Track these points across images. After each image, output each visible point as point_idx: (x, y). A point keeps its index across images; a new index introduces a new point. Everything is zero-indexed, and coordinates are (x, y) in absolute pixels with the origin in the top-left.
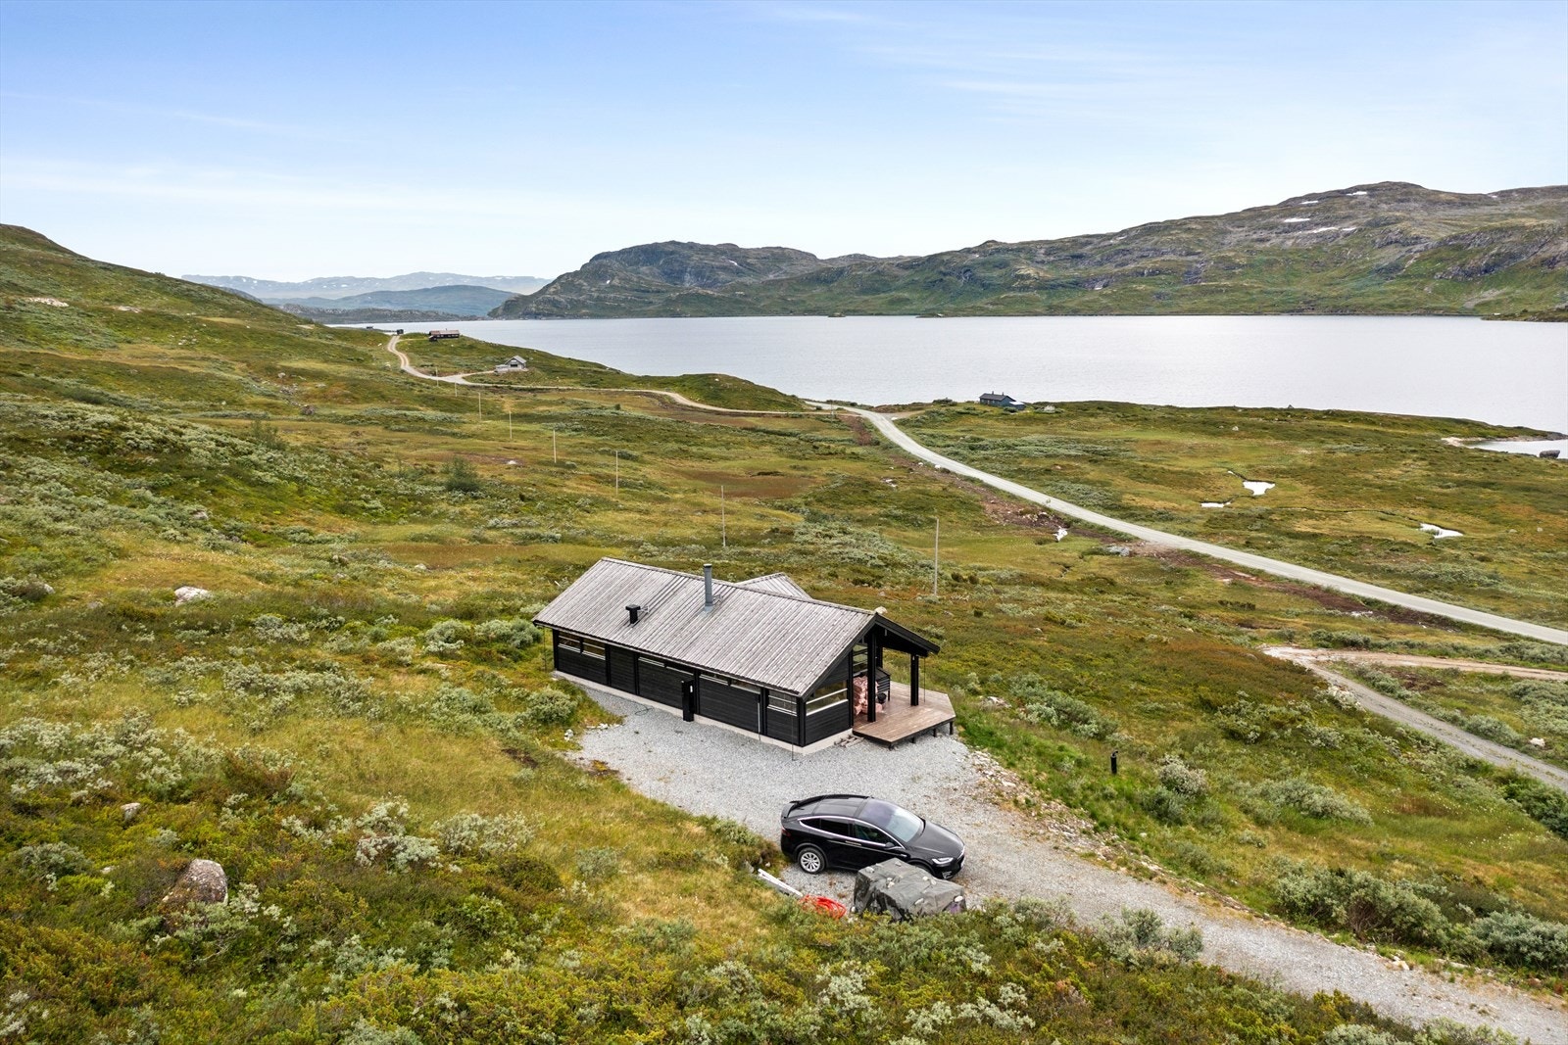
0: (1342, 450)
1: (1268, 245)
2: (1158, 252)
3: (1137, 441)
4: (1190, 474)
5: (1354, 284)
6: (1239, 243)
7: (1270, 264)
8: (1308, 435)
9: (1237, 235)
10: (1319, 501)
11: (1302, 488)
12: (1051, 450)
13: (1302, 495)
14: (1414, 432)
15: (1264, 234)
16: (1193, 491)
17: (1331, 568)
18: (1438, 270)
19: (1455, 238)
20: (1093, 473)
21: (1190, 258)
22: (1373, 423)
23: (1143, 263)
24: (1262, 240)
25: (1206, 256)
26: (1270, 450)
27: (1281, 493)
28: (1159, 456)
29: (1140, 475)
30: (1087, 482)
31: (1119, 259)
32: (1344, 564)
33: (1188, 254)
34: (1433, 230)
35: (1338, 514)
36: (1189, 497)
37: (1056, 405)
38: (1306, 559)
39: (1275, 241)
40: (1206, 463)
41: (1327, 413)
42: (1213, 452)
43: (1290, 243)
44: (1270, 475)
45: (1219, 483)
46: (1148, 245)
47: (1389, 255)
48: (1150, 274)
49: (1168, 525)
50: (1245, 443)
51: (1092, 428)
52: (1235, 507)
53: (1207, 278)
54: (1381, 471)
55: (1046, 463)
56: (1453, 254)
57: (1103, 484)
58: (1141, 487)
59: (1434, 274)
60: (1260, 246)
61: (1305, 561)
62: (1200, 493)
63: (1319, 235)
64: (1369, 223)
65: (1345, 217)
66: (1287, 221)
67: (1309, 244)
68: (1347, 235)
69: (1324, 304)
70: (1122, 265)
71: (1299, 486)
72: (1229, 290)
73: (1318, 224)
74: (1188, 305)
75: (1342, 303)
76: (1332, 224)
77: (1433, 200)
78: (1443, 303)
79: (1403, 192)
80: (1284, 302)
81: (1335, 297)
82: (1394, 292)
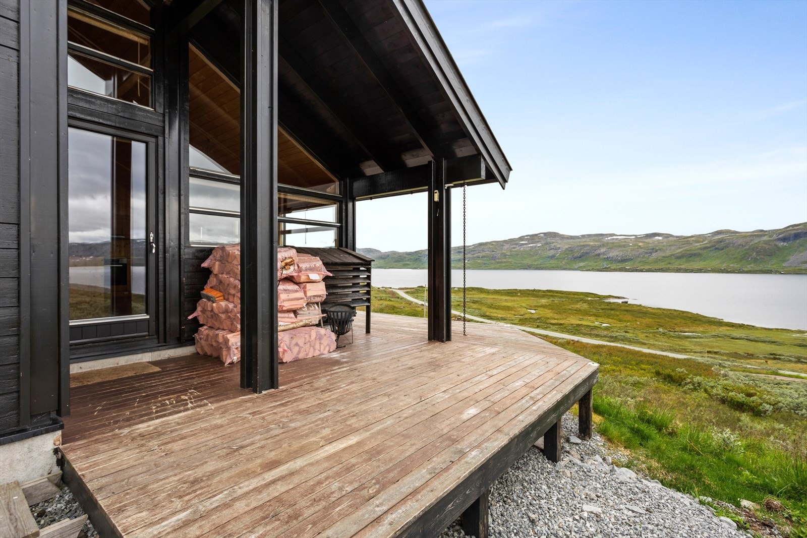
0: (557, 300)
1: (516, 249)
2: (483, 251)
3: (487, 298)
4: (508, 306)
5: (541, 261)
6: (507, 249)
7: (517, 255)
8: (543, 296)
9: (507, 246)
10: (555, 315)
11: (547, 311)
12: (459, 300)
13: (548, 313)
14: (576, 296)
15: (515, 246)
16: (510, 312)
17: (574, 334)
18: (566, 257)
19: (570, 248)
20: (475, 306)
21: (493, 253)
22: (563, 294)
23: (479, 254)
24: (514, 248)
25: (498, 252)
26: (532, 301)
27: (541, 312)
28: (495, 302)
29: (491, 306)
30: (473, 308)
31: (472, 253)
32: (579, 333)
33: (493, 252)
34: (564, 246)
35: (563, 319)
36: (510, 314)
37: (458, 288)
38: (563, 331)
39: (518, 248)
40: (512, 304)
41: (547, 291)
42: (514, 301)
43: (522, 249)
44: (536, 307)
45: (519, 310)
46: (481, 249)
47: (552, 253)
48: (482, 257)
49: (505, 321)
50: (523, 298)
51: (471, 295)
52: (526, 316)
53: (498, 259)
54: (573, 306)
55: (458, 303)
56: (570, 252)
57: (479, 309)
58: (492, 310)
59: (565, 258)
60: (514, 250)
61: (562, 332)
62: (513, 312)
63: (530, 247)
64: (545, 243)
65: (538, 242)
66: (521, 242)
67: (528, 249)
68: (539, 247)
69: (533, 266)
70: (473, 255)
71: (546, 310)
72: (505, 262)
73: (530, 244)
74: (493, 266)
75: (539, 266)
76: (534, 244)
77: (563, 237)
78: (568, 267)
79: (554, 235)
80: (521, 266)
81: (537, 265)
82: (554, 263)
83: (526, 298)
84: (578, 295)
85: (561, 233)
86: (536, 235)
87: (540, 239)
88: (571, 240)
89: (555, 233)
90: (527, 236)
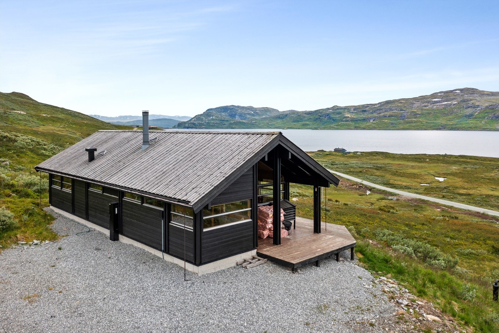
0: (469, 168)
1: (428, 107)
2: (391, 110)
3: (392, 164)
4: (414, 174)
5: (457, 120)
6: (418, 107)
7: (429, 114)
8: (454, 163)
9: (417, 104)
10: (466, 184)
11: (457, 180)
12: (361, 166)
13: (458, 182)
14: (493, 163)
15: (426, 104)
16: (416, 180)
17: (481, 206)
18: (486, 116)
19: (491, 105)
20: (378, 173)
21: (402, 112)
22: (478, 160)
23: (386, 113)
24: (425, 106)
25: (407, 111)
26: (442, 168)
27: (450, 181)
28: (401, 168)
29: (395, 174)
30: (376, 176)
31: (378, 112)
32: (486, 205)
33: (401, 110)
34: (484, 103)
35: (474, 188)
36: (415, 182)
37: (361, 152)
38: (469, 202)
39: (430, 106)
40: (419, 171)
41: (460, 156)
42: (422, 167)
43: (435, 107)
44: (444, 175)
45: (425, 177)
46: (388, 107)
47: (469, 111)
48: (388, 117)
49: (410, 190)
50: (432, 165)
51: (375, 160)
52: (434, 185)
53: (408, 118)
54: (486, 174)
55: (360, 170)
56: (491, 111)
57: (382, 176)
58: (396, 178)
59: (485, 117)
60: (425, 108)
61: (469, 203)
62: (419, 180)
63: (444, 105)
64: (461, 101)
65: (454, 99)
66: (434, 100)
67: (441, 107)
68: (454, 104)
69: (448, 127)
70: (379, 114)
71: (456, 178)
72: (415, 122)
73: (444, 101)
74: (402, 127)
75: (454, 126)
76: (449, 101)
77: (482, 94)
78: (489, 127)
79: (472, 91)
80: (434, 126)
81: (452, 125)
82: (472, 123)
83: (435, 165)
84: (495, 161)
85: (481, 89)
86: (451, 91)
87: (455, 96)
88: (492, 97)
89: (473, 89)
90: (440, 92)
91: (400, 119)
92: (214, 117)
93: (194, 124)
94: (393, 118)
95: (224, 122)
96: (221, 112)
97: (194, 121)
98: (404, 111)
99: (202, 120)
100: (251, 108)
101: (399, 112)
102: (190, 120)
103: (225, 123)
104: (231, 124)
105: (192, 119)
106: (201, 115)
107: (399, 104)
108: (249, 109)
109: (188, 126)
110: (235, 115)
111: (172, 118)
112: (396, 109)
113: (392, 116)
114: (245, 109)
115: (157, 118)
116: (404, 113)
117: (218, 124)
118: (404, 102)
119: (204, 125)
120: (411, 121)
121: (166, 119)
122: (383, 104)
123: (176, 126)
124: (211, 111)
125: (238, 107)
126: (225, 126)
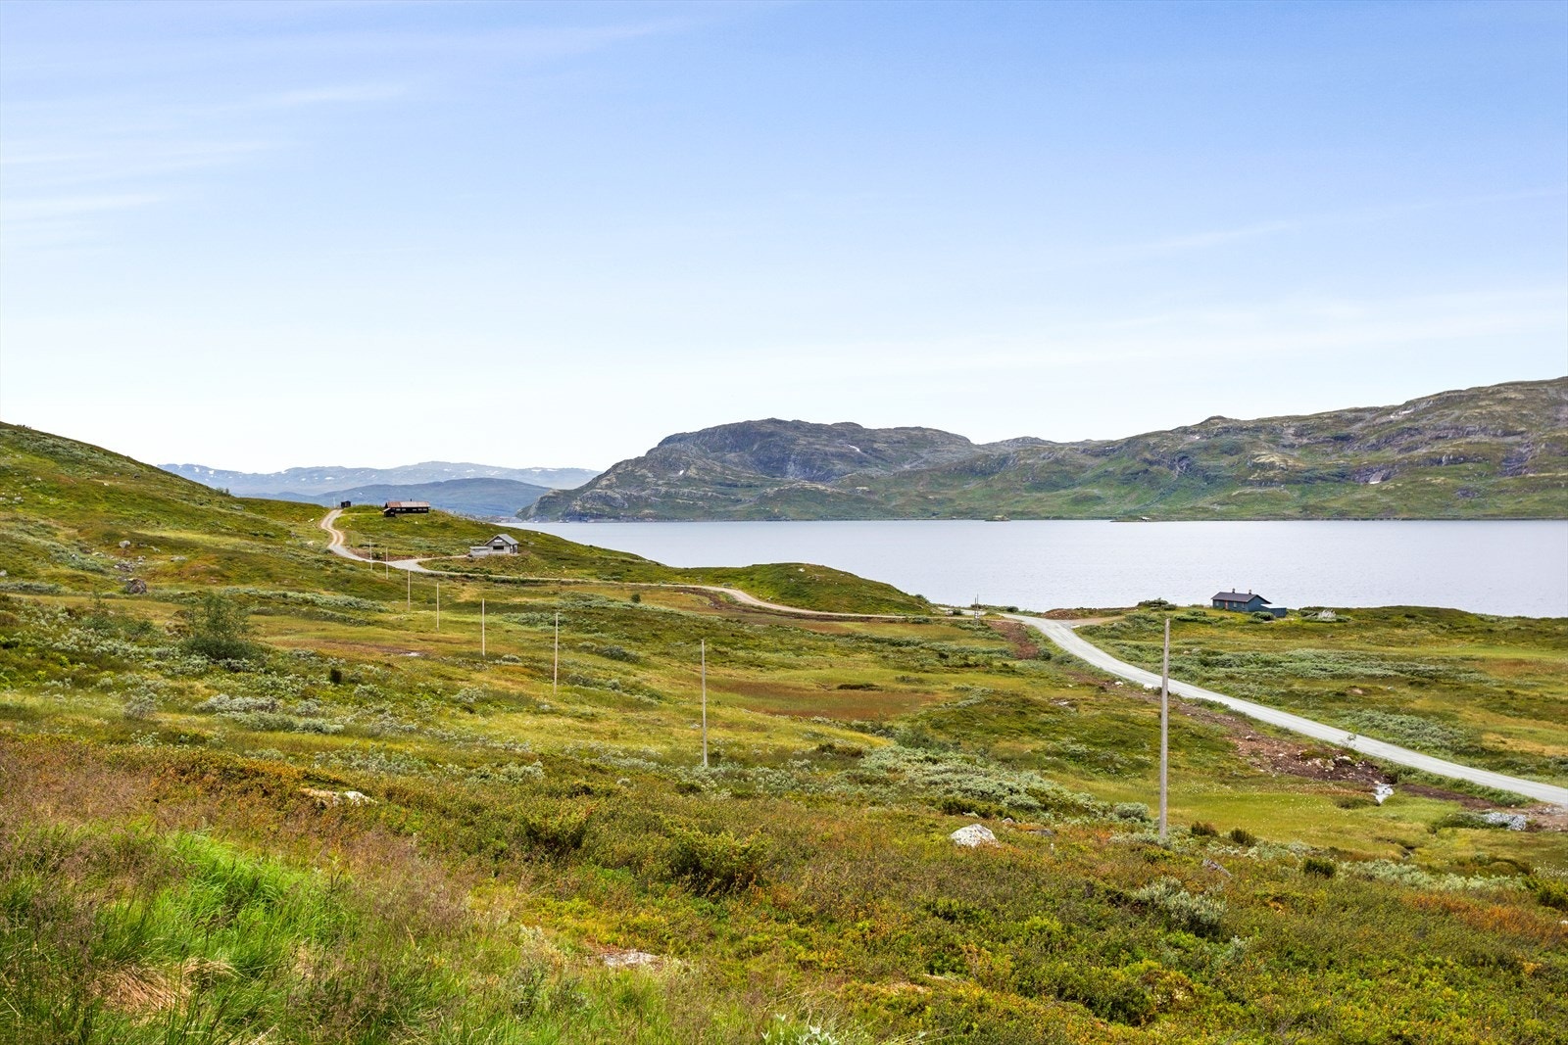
91: (1504, 474)
92: (692, 472)
93: (607, 500)
94: (1470, 466)
95: (735, 490)
96: (722, 449)
97: (609, 487)
98: (1518, 439)
99: (642, 483)
100: (849, 431)
101: (1496, 440)
102: (591, 485)
103: (740, 494)
104: (764, 499)
105: (600, 477)
106: (638, 461)
107: (1499, 408)
108: (841, 435)
109: (584, 508)
110: (784, 461)
111: (517, 478)
112: (1484, 430)
113: (1466, 460)
114: (824, 437)
115: (454, 477)
116: (1520, 445)
117: (710, 498)
118: (1520, 396)
119: (651, 506)
120: (1552, 479)
121: (489, 482)
122: (1423, 405)
123: (532, 511)
124: (679, 446)
125: (797, 425)
126: (738, 507)
